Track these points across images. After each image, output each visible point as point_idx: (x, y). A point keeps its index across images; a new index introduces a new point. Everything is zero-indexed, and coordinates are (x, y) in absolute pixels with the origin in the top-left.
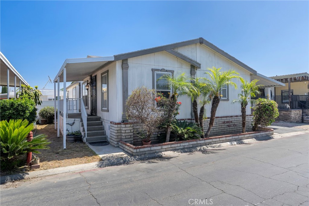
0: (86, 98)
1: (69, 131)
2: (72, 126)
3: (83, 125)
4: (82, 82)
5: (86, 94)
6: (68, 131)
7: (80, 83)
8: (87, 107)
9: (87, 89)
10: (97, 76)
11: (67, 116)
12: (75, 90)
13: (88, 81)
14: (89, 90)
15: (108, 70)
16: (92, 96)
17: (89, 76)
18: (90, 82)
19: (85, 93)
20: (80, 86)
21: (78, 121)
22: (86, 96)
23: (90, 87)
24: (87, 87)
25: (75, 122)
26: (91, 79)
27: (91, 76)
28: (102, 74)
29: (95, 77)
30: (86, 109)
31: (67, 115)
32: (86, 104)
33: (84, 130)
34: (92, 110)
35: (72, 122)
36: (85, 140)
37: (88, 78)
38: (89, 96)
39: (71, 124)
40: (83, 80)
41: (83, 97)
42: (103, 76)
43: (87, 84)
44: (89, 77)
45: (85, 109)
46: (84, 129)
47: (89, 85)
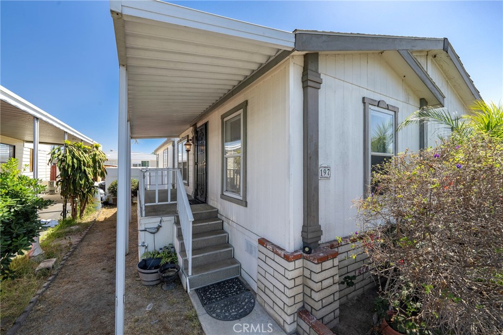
0: (184, 166)
1: (146, 247)
2: (155, 234)
3: (180, 236)
4: (177, 140)
5: (185, 159)
6: (144, 247)
7: (174, 142)
8: (186, 182)
9: (188, 151)
10: (209, 123)
11: (144, 213)
12: (167, 152)
13: (188, 136)
14: (191, 152)
15: (246, 102)
16: (196, 164)
17: (190, 127)
18: (193, 138)
19: (183, 157)
20: (174, 146)
21: (168, 221)
22: (184, 164)
23: (192, 146)
24: (188, 147)
25: (163, 224)
26: (196, 131)
27: (195, 125)
28: (223, 117)
29: (204, 127)
30: (185, 184)
31: (144, 208)
32: (185, 176)
33: (183, 251)
34: (196, 191)
35: (156, 225)
36: (186, 281)
37: (189, 132)
38: (191, 163)
39: (153, 231)
40: (178, 136)
41: (179, 164)
42: (225, 119)
43: (188, 141)
44: (192, 128)
45: (183, 184)
46: (182, 245)
47: (192, 144)
